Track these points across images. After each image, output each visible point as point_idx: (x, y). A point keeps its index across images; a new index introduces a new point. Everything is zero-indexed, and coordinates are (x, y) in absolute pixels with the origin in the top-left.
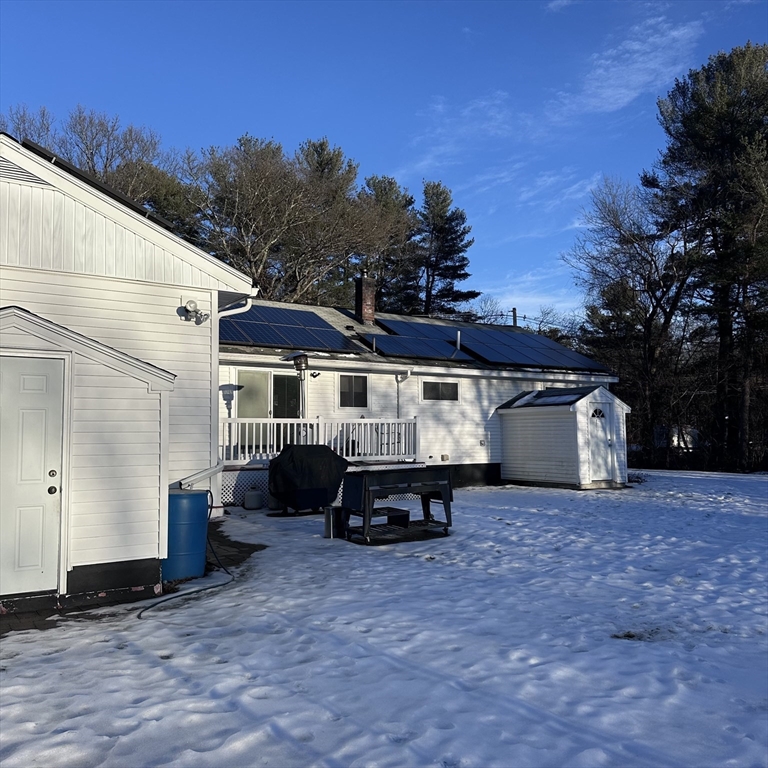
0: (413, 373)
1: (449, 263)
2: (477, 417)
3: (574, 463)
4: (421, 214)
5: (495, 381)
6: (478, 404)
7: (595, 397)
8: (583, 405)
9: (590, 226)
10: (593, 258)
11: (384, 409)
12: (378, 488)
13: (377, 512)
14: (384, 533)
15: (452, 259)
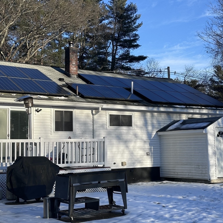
0: (103, 109)
1: (127, 38)
2: (145, 137)
3: (206, 166)
4: (108, 6)
5: (156, 114)
6: (145, 129)
7: (219, 124)
8: (212, 129)
9: (216, 15)
11: (84, 132)
12: (78, 184)
13: (78, 200)
14: (83, 214)
15: (128, 35)
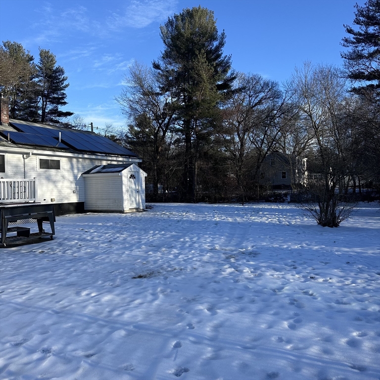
0: (33, 154)
1: (56, 96)
2: (71, 178)
3: (121, 200)
4: (38, 66)
5: (81, 160)
6: (71, 172)
7: (131, 169)
8: (126, 173)
9: (129, 85)
10: (130, 100)
11: (16, 174)
12: (10, 216)
13: (10, 230)
14: (13, 241)
15: (57, 94)
